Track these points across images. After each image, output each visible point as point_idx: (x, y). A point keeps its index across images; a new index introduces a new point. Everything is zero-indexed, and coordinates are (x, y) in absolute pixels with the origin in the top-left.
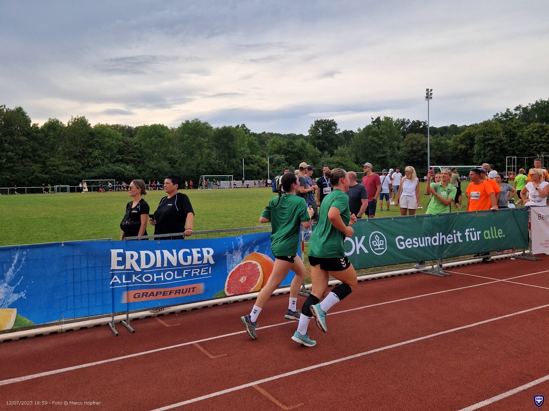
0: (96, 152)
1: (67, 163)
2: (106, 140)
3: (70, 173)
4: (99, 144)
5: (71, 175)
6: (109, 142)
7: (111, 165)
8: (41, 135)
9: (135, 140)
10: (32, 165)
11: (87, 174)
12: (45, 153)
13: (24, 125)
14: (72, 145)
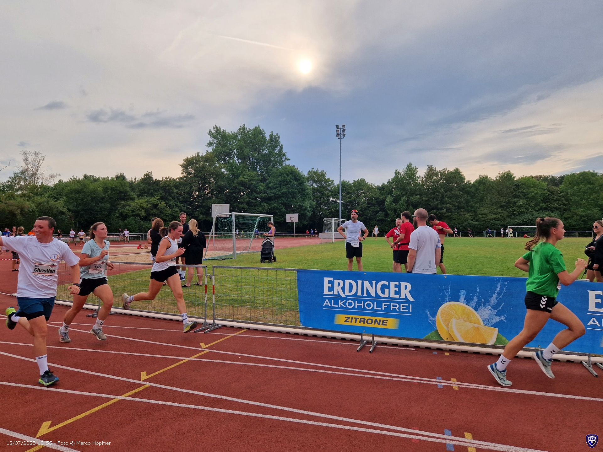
1: (494, 211)
2: (530, 190)
3: (497, 220)
4: (524, 194)
5: (497, 222)
6: (533, 192)
7: (535, 213)
8: (473, 189)
9: (560, 189)
10: (465, 214)
11: (512, 221)
12: (476, 204)
13: (460, 183)
14: (499, 196)
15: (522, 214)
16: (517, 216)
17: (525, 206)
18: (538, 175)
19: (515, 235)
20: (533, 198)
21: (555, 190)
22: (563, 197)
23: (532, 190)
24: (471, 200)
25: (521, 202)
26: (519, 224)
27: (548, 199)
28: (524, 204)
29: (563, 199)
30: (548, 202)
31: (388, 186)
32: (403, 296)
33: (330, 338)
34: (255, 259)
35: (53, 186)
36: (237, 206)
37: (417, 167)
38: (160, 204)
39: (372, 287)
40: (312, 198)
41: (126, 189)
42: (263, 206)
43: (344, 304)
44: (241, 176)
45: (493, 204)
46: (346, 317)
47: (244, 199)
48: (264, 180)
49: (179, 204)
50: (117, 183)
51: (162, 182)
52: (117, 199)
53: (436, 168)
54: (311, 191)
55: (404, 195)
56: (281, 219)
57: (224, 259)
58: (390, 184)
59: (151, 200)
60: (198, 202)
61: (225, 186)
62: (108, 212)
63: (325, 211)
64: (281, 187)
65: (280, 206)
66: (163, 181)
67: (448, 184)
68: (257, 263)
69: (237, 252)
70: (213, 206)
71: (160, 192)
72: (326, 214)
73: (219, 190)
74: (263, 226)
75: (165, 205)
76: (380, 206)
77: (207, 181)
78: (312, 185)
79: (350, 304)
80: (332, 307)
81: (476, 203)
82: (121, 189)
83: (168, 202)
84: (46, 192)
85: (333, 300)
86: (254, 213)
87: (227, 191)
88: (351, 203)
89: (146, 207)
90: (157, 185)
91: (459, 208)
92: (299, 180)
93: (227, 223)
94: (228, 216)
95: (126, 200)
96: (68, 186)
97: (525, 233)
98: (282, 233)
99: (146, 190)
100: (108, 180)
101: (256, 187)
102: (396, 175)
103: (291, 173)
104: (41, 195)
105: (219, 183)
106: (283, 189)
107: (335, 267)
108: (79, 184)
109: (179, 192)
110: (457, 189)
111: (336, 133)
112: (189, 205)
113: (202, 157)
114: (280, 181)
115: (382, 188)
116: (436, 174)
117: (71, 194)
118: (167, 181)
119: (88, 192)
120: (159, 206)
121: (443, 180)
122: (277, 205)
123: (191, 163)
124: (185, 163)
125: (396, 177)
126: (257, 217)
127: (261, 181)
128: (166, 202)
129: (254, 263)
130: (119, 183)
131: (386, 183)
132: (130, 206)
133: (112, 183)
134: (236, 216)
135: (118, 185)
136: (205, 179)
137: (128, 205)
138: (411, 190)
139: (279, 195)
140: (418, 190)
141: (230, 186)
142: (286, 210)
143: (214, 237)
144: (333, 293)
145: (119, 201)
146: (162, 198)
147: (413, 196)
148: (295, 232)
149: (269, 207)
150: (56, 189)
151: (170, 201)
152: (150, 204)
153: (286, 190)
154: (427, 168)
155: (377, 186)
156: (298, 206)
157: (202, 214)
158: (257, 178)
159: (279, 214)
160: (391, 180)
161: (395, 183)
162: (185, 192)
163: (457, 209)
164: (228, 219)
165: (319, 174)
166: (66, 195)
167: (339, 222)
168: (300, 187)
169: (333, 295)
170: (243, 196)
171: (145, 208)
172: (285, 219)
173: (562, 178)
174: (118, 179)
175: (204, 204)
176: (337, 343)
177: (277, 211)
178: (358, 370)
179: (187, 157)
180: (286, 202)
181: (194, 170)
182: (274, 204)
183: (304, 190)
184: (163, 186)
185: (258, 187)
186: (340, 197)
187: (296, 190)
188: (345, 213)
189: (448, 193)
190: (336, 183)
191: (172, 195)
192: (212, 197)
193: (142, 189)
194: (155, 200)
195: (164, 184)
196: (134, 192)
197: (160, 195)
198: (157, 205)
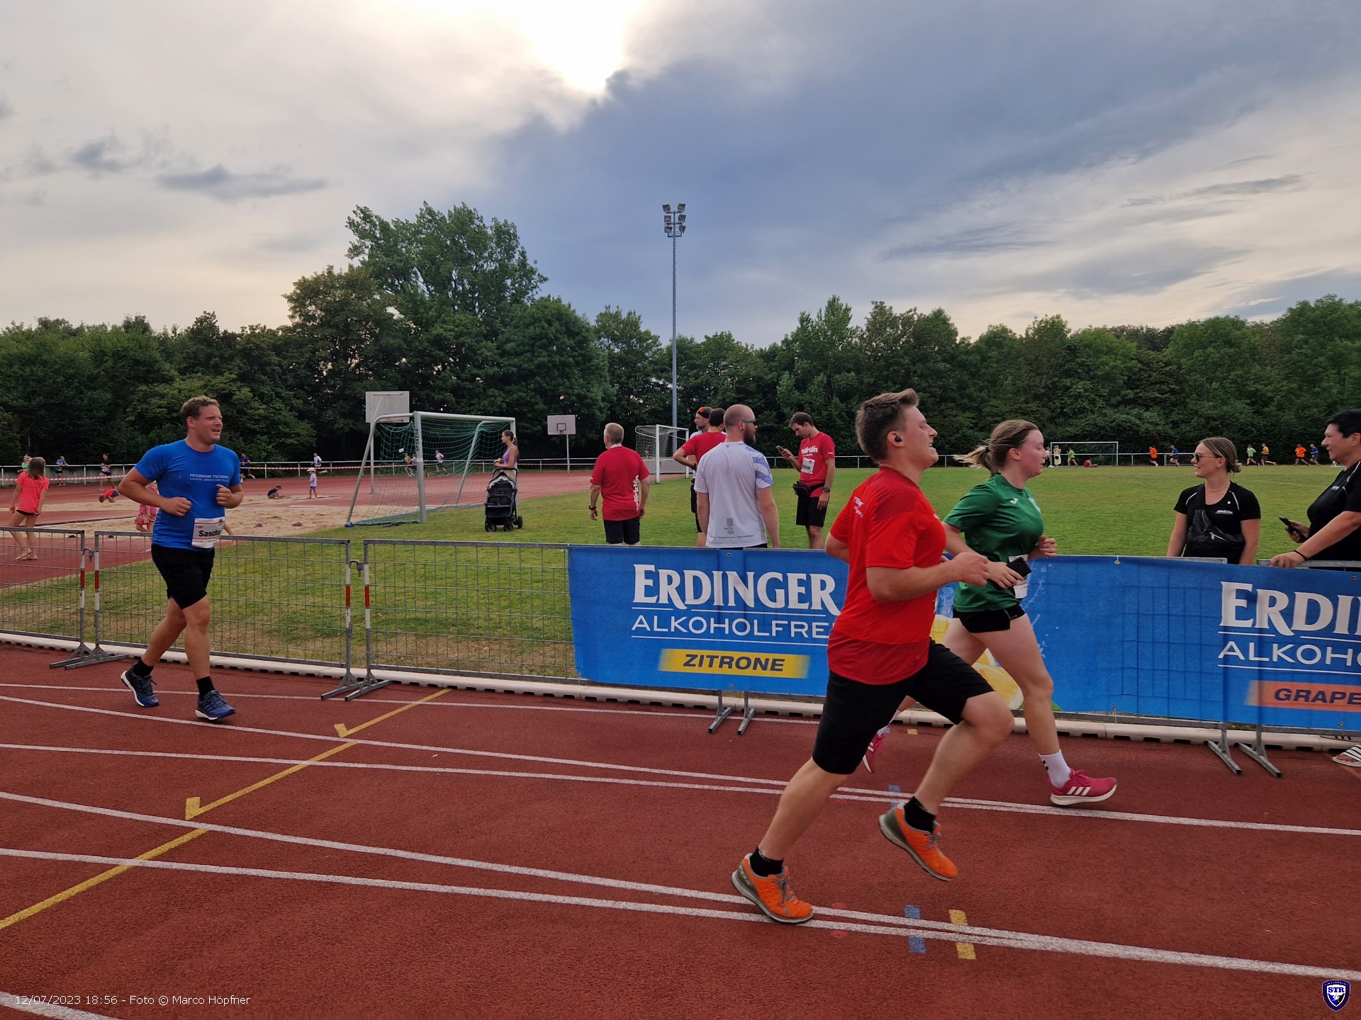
0: (1080, 385)
1: (1020, 408)
2: (1101, 360)
4: (1086, 369)
6: (1107, 364)
7: (1109, 411)
8: (975, 358)
9: (1165, 356)
10: (957, 415)
11: (1059, 430)
12: (980, 392)
13: (946, 342)
14: (1032, 374)
15: (1082, 413)
16: (1070, 417)
17: (1087, 397)
18: (1117, 325)
19: (1064, 463)
20: (1107, 378)
21: (1154, 359)
22: (1171, 375)
23: (1104, 358)
24: (970, 382)
25: (1079, 387)
26: (1075, 438)
27: (1139, 380)
28: (1086, 390)
29: (1171, 380)
30: (1137, 388)
31: (784, 350)
32: (817, 606)
33: (645, 705)
34: (471, 523)
36: (427, 395)
37: (849, 306)
38: (237, 393)
39: (747, 587)
40: (608, 379)
41: (150, 356)
42: (492, 396)
43: (684, 624)
44: (436, 325)
45: (1018, 391)
46: (687, 656)
47: (444, 380)
48: (492, 335)
49: (284, 393)
50: (129, 340)
52: (128, 378)
53: (891, 308)
54: (606, 362)
55: (820, 371)
56: (535, 429)
57: (397, 525)
58: (787, 345)
59: (213, 383)
60: (333, 387)
61: (399, 348)
62: (106, 411)
63: (638, 408)
64: (533, 352)
65: (531, 398)
66: (243, 334)
67: (920, 346)
68: (479, 531)
69: (429, 507)
70: (369, 396)
71: (238, 361)
72: (641, 415)
73: (383, 359)
74: (491, 445)
75: (251, 394)
76: (765, 396)
77: (356, 338)
78: (608, 348)
79: (698, 625)
80: (652, 633)
81: (981, 389)
82: (140, 356)
83: (257, 386)
85: (656, 617)
86: (469, 413)
87: (404, 360)
88: (698, 390)
90: (230, 347)
91: (943, 400)
92: (578, 334)
93: (404, 438)
94: (407, 420)
95: (152, 383)
97: (1088, 458)
98: (538, 462)
99: (202, 356)
100: (105, 332)
101: (474, 352)
102: (802, 324)
103: (558, 319)
105: (383, 342)
106: (538, 357)
107: (660, 540)
108: (28, 341)
109: (285, 363)
110: (939, 359)
111: (663, 225)
112: (309, 394)
113: (340, 276)
114: (532, 338)
115: (769, 356)
116: (893, 321)
117: (11, 366)
118: (253, 334)
119: (55, 362)
120: (235, 397)
121: (908, 337)
122: (524, 394)
123: (312, 292)
124: (298, 291)
125: (803, 329)
126: (477, 422)
127: (486, 337)
128: (251, 387)
129: (470, 531)
130: (133, 340)
131: (780, 344)
132: (162, 396)
133: (115, 340)
134: (424, 420)
135: (131, 345)
136: (347, 329)
137: (157, 395)
138: (837, 360)
139: (531, 370)
140: (853, 361)
141: (411, 351)
142: (546, 407)
143: (372, 470)
144: (658, 600)
145: (133, 385)
146: (243, 378)
147: (839, 373)
148: (568, 459)
149: (505, 399)
151: (263, 384)
153: (546, 359)
154: (871, 308)
155: (758, 349)
156: (574, 398)
157: (343, 415)
158: (475, 330)
159: (530, 415)
160: (792, 336)
161: (800, 343)
162: (299, 364)
163: (939, 403)
164: (404, 428)
165: (622, 322)
167: (671, 434)
168: (580, 351)
169: (657, 604)
170: (443, 374)
172: (545, 428)
173: (1170, 332)
174: (130, 330)
175: (348, 392)
176: (663, 714)
177: (525, 410)
178: (710, 776)
179: (303, 278)
180: (548, 387)
181: (321, 310)
182: (518, 393)
183: (590, 359)
184: (245, 349)
185: (479, 352)
186: (675, 377)
187: (571, 359)
188: (686, 414)
189: (919, 367)
190: (665, 342)
191: (268, 369)
192: (367, 375)
193: (192, 356)
194: (225, 383)
195: (247, 344)
196: (171, 363)
197: (236, 370)
198: (231, 394)
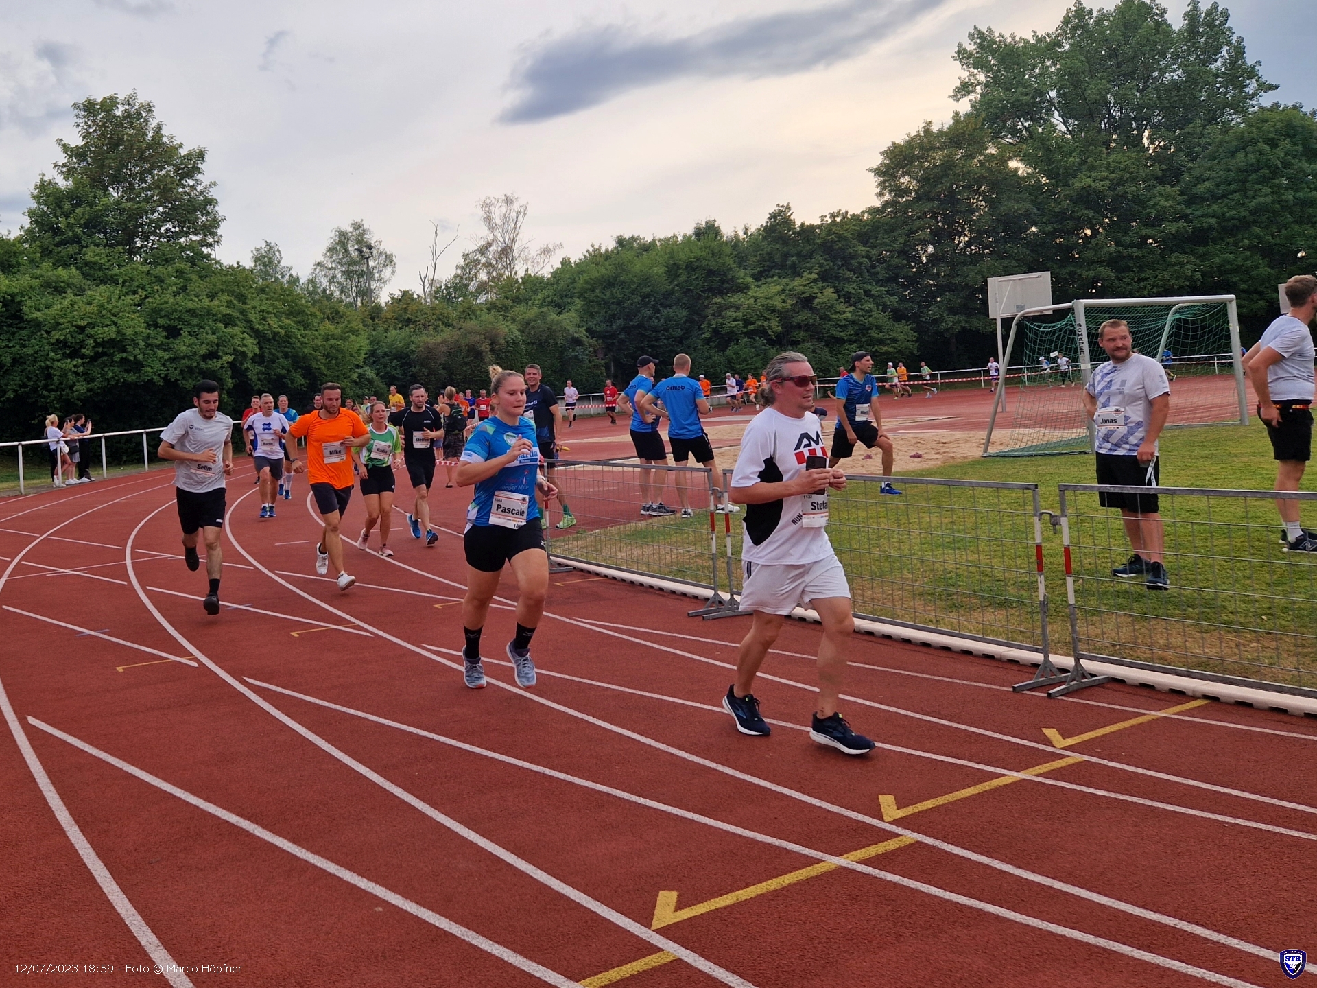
35: (549, 276)
38: (819, 295)
41: (724, 264)
44: (1080, 175)
49: (875, 290)
50: (701, 249)
51: (821, 230)
52: (702, 291)
59: (792, 285)
60: (936, 276)
61: (1026, 213)
62: (682, 330)
66: (822, 225)
70: (993, 283)
71: (818, 258)
73: (1004, 231)
75: (835, 296)
77: (963, 208)
82: (713, 265)
83: (841, 285)
84: (536, 293)
89: (783, 307)
90: (808, 241)
93: (1059, 336)
95: (726, 294)
96: (584, 271)
99: (777, 258)
100: (676, 243)
101: (1143, 204)
104: (526, 300)
105: (1003, 209)
108: (607, 263)
112: (906, 288)
117: (593, 290)
118: (834, 222)
119: (633, 282)
120: (817, 300)
123: (905, 157)
124: (887, 161)
128: (835, 287)
130: (706, 248)
132: (737, 308)
133: (687, 250)
135: (704, 253)
136: (952, 199)
137: (732, 307)
141: (1043, 214)
142: (1273, 271)
145: (708, 297)
146: (825, 277)
150: (557, 283)
151: (849, 282)
152: (790, 296)
162: (891, 252)
166: (581, 296)
170: (1093, 241)
171: (780, 313)
174: (700, 238)
175: (956, 280)
181: (917, 180)
182: (1223, 255)
184: (827, 241)
185: (1151, 203)
191: (854, 263)
192: (982, 256)
193: (767, 258)
194: (805, 286)
195: (828, 235)
196: (744, 269)
197: (817, 269)
198: (811, 299)
